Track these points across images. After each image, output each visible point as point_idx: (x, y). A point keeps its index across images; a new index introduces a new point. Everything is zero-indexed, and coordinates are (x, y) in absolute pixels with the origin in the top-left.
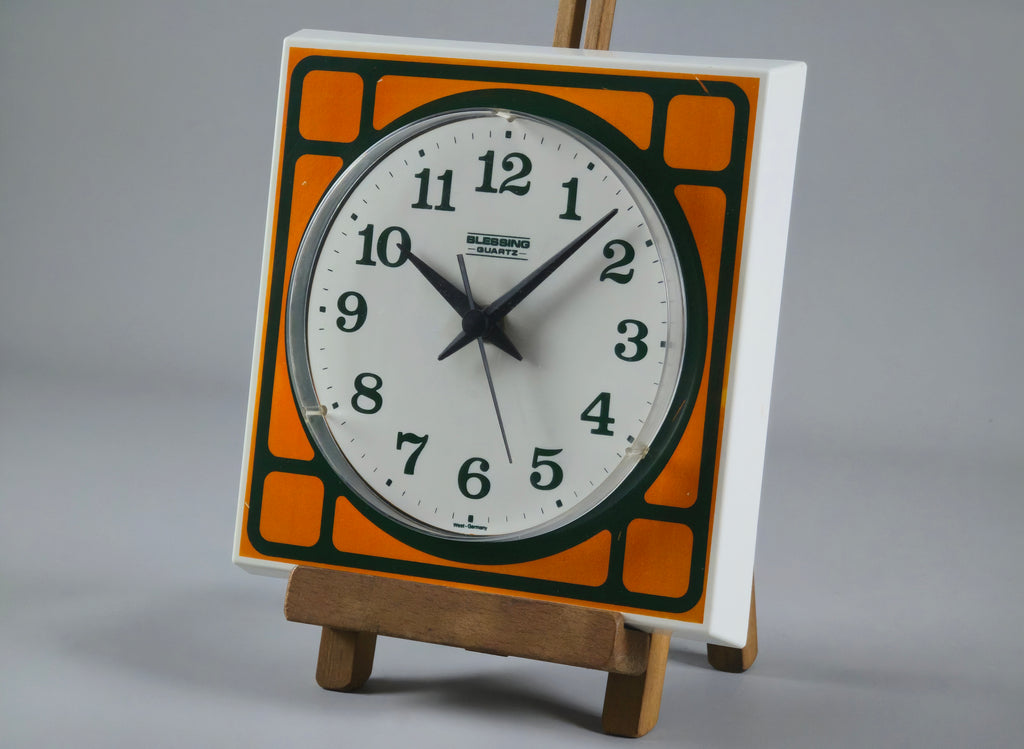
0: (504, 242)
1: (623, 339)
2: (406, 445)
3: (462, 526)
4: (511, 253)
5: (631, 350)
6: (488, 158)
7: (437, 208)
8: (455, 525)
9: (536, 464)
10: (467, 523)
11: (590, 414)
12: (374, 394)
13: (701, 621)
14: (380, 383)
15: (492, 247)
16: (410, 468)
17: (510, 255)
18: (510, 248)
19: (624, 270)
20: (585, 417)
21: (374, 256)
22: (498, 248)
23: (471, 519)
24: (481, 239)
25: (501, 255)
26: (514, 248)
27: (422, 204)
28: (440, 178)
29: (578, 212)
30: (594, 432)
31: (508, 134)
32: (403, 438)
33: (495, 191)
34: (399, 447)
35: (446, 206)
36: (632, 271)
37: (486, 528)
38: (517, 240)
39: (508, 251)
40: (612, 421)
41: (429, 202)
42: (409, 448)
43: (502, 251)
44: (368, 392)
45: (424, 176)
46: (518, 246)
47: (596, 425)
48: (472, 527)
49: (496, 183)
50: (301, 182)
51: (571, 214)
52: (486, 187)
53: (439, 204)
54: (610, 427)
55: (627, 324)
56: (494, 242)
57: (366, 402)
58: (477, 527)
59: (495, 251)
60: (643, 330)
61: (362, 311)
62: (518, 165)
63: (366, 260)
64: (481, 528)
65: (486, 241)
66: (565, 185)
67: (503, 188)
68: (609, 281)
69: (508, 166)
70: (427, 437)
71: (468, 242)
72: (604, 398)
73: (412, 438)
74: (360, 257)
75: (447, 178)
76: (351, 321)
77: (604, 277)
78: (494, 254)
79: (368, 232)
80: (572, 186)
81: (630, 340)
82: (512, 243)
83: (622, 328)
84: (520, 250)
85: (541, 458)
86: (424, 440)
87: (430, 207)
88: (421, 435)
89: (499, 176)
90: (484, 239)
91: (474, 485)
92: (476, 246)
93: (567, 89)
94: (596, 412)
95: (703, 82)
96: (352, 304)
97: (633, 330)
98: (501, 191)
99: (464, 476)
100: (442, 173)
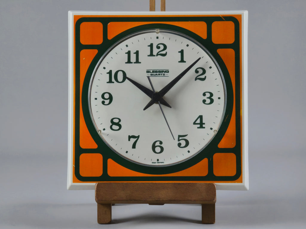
0: (160, 72)
1: (205, 98)
2: (131, 139)
3: (155, 163)
4: (163, 75)
5: (208, 101)
6: (151, 46)
7: (134, 63)
8: (152, 163)
9: (179, 140)
10: (156, 162)
11: (196, 122)
12: (118, 124)
13: (242, 182)
14: (120, 120)
15: (156, 74)
16: (134, 146)
17: (162, 75)
18: (162, 73)
19: (203, 77)
20: (195, 123)
21: (113, 80)
22: (158, 73)
23: (158, 160)
24: (151, 71)
25: (159, 76)
26: (164, 73)
27: (129, 62)
28: (134, 53)
29: (185, 60)
30: (198, 128)
31: (157, 38)
32: (130, 137)
33: (155, 56)
34: (129, 140)
35: (137, 62)
36: (206, 77)
37: (164, 163)
38: (164, 71)
39: (162, 74)
40: (204, 124)
41: (131, 61)
42: (133, 140)
43: (160, 74)
44: (116, 124)
45: (129, 53)
46: (165, 72)
47: (199, 126)
48: (159, 163)
49: (155, 53)
50: (83, 59)
51: (182, 61)
52: (151, 55)
53: (135, 61)
54: (204, 126)
55: (206, 93)
56: (156, 72)
57: (115, 127)
58: (161, 163)
59: (157, 75)
60: (211, 95)
61: (111, 98)
62: (162, 47)
63: (110, 81)
64: (162, 163)
65: (153, 72)
66: (179, 52)
67: (157, 55)
68: (198, 80)
69: (158, 47)
70: (139, 136)
71: (147, 72)
72: (201, 117)
73: (133, 137)
74: (108, 81)
75: (137, 53)
76: (107, 102)
77: (196, 79)
78: (157, 76)
79: (110, 73)
80: (182, 52)
81: (207, 98)
82: (163, 71)
83: (204, 94)
84: (166, 73)
85: (180, 138)
86: (138, 137)
87: (132, 63)
88: (137, 135)
89: (155, 51)
90: (153, 71)
91: (158, 149)
92: (150, 74)
93: (176, 22)
94: (198, 121)
95: (223, 17)
96: (107, 96)
97: (208, 95)
98: (157, 56)
99: (154, 147)
100: (135, 52)
